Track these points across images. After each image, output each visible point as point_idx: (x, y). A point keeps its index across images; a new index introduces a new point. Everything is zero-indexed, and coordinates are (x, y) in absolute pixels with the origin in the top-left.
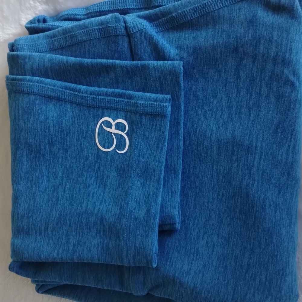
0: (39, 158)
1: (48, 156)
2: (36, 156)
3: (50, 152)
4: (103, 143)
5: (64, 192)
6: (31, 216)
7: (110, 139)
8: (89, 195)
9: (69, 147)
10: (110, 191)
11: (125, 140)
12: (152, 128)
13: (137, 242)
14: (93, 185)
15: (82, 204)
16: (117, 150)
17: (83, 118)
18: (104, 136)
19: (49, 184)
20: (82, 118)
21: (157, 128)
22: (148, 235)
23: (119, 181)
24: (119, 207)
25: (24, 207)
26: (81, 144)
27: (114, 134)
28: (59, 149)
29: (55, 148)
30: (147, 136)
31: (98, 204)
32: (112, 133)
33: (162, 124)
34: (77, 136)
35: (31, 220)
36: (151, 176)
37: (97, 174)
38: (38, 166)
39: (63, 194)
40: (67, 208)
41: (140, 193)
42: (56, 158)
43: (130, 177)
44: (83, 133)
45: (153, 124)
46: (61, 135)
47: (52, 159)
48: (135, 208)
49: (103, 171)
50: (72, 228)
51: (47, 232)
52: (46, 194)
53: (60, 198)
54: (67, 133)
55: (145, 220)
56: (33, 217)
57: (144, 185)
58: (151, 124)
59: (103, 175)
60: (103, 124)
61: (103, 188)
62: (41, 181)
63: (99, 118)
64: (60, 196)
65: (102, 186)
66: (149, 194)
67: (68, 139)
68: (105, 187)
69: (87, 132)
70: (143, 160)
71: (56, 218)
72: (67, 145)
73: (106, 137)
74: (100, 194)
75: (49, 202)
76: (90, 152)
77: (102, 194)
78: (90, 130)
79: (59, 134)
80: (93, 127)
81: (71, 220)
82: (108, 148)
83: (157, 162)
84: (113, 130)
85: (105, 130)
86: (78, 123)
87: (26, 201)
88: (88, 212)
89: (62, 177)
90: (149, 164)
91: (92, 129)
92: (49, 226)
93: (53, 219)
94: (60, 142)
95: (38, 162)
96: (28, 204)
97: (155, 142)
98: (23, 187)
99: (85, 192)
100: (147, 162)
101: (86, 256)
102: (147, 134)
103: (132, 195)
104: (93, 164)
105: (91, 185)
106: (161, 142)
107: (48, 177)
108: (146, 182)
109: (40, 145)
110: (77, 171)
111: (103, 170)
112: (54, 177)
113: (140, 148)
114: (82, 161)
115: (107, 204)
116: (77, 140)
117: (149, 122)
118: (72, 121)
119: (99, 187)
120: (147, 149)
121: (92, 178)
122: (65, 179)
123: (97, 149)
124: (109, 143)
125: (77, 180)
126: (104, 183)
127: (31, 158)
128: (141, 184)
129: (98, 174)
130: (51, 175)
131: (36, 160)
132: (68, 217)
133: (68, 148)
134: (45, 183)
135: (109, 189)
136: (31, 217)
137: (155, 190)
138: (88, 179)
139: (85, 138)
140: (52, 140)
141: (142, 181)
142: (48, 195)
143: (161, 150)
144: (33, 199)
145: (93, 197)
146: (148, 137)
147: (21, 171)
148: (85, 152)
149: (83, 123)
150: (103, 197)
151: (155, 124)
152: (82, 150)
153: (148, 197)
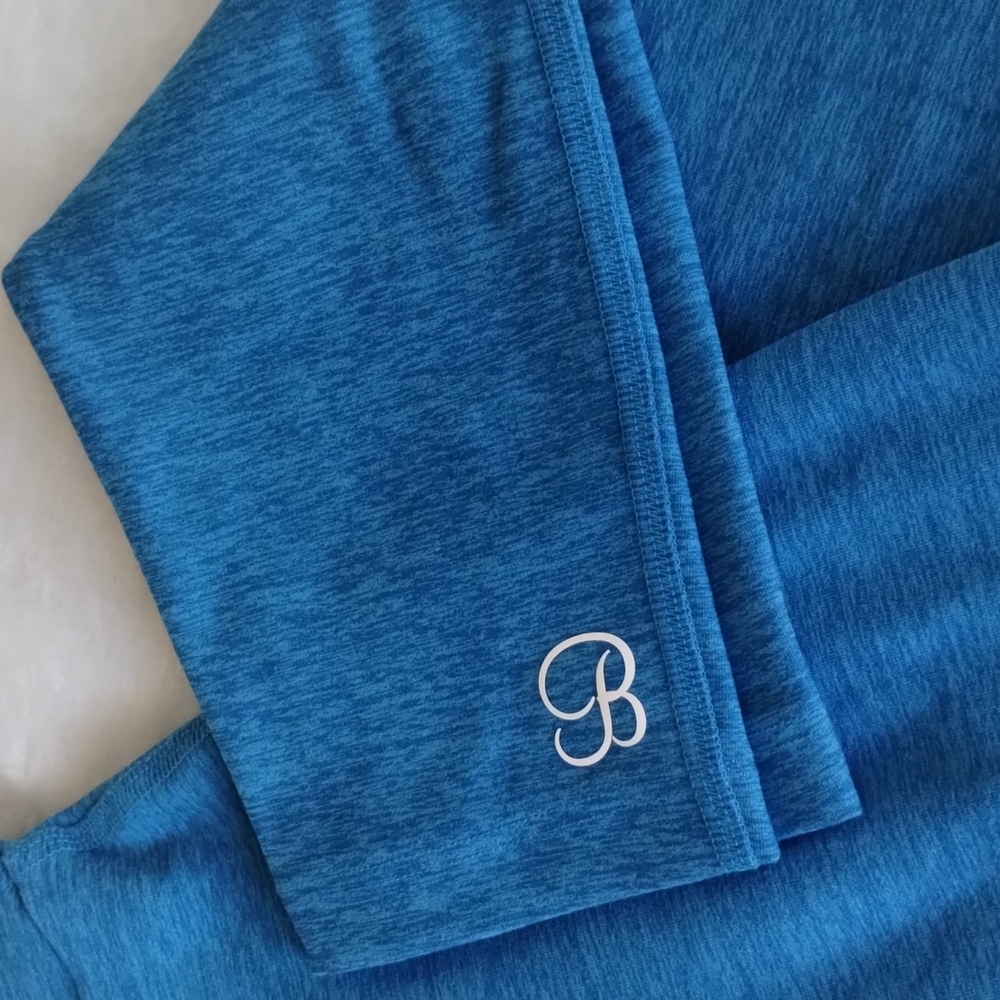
0: (437, 461)
1: (453, 491)
2: (437, 448)
3: (463, 493)
4: (559, 675)
5: (376, 599)
6: (271, 514)
7: (577, 696)
8: (405, 690)
9: (503, 558)
10: (443, 757)
11: (596, 748)
12: (665, 830)
13: (350, 913)
14: (437, 688)
15: (371, 678)
16: (559, 730)
17: (605, 574)
18: (580, 671)
19: (378, 529)
20: (602, 570)
21: (671, 848)
22: (379, 943)
23: (481, 775)
24: (412, 815)
25: (282, 472)
26: (527, 595)
27: (597, 704)
28: (484, 521)
29: (484, 507)
30: (637, 823)
31: (395, 733)
32: (596, 695)
33: (690, 864)
34: (543, 572)
35: (260, 520)
36: (536, 883)
37: (469, 687)
38: (412, 467)
39: (371, 595)
40: (340, 633)
41: (477, 868)
42: (455, 522)
43: (506, 815)
44: (561, 590)
45: (676, 832)
46: (527, 514)
47: (449, 505)
48: (429, 874)
49: (487, 706)
50: (295, 675)
51: (248, 590)
52: (347, 535)
53: (354, 592)
54: (540, 532)
55: (411, 919)
56: (269, 521)
57: (500, 869)
58: (676, 826)
59: (476, 709)
60: (608, 652)
61: (443, 728)
62: (375, 498)
63: (622, 631)
64: (362, 588)
65: (447, 720)
66: (484, 900)
67: (522, 545)
68: (446, 732)
69: (568, 602)
70: (567, 837)
71: (298, 606)
72: (505, 545)
73: (576, 678)
74: (422, 727)
75: (331, 556)
76: (519, 634)
77: (425, 733)
78: (580, 612)
79: (527, 509)
80: (589, 619)
81: (315, 662)
82: (551, 699)
83: (579, 888)
84: (605, 697)
85: (596, 665)
86: (585, 561)
87: (300, 470)
88: (361, 711)
89: (413, 570)
90: (563, 863)
91: (585, 615)
92: (267, 592)
93: (294, 597)
94: (505, 518)
95: (426, 462)
96: (295, 483)
97: (632, 855)
98: (334, 437)
99: (406, 671)
100: (567, 850)
101: (241, 756)
102: (644, 819)
103: (458, 847)
104: (491, 663)
105: (434, 681)
106: (639, 876)
107: (395, 515)
108: (513, 873)
109: (474, 452)
110: (448, 616)
111: (489, 704)
112: (401, 537)
113: (596, 813)
114: (482, 621)
115: (408, 767)
116: (532, 576)
117: (676, 816)
118: (581, 542)
119: (439, 712)
120: (603, 837)
121: (452, 676)
122: (408, 583)
123: (536, 661)
124: (567, 696)
125: (426, 629)
126: (458, 723)
127: (426, 432)
128: (501, 858)
129: (471, 690)
130: (403, 526)
131: (425, 450)
132: (316, 649)
133: (496, 554)
134: (376, 516)
135: (447, 749)
136: (268, 514)
137: (501, 914)
138: (444, 665)
139: (550, 603)
140: (501, 488)
141: (512, 857)
142: (349, 543)
143: (618, 884)
144: (319, 494)
145: (405, 706)
146: (634, 827)
147: (376, 410)
148: (511, 621)
149: (588, 578)
150: (419, 741)
151: (679, 837)
152: (511, 607)
153: (474, 901)
